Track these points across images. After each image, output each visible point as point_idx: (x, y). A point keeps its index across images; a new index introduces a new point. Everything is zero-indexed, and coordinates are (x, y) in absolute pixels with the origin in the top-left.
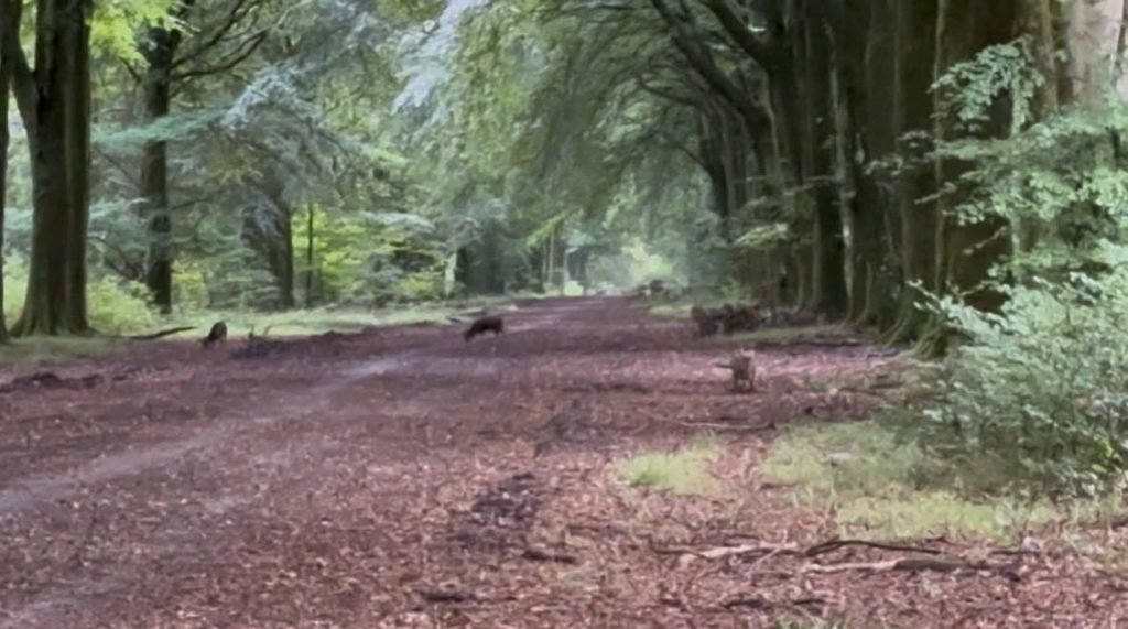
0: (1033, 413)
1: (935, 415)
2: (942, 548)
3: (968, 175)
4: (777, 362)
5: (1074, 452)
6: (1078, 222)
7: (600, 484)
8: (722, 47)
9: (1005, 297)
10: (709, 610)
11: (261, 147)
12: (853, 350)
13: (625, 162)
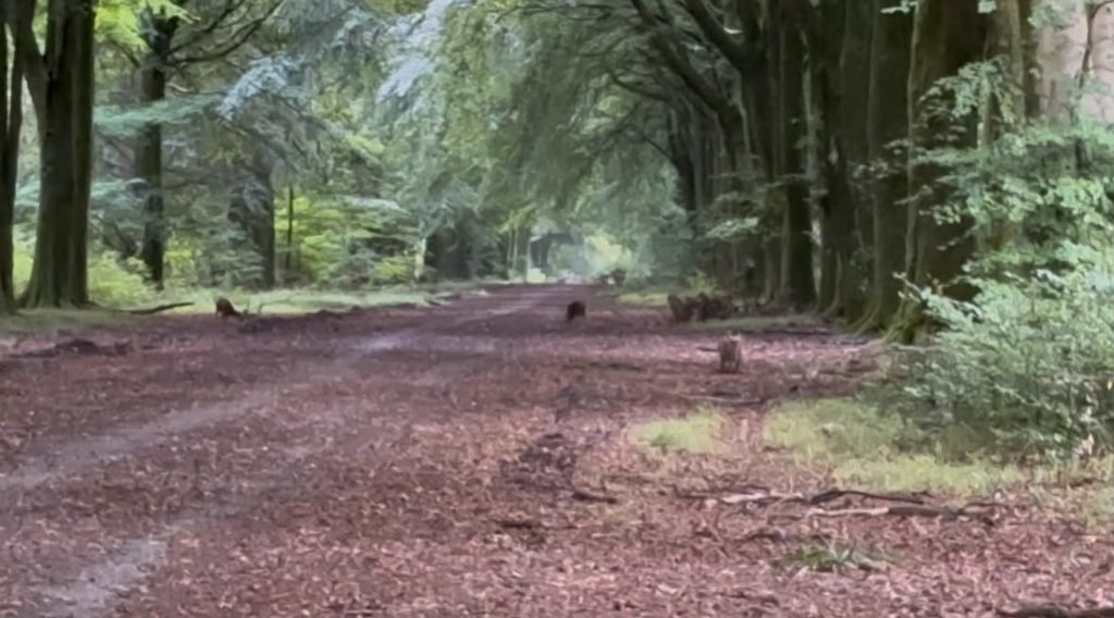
0: (1003, 390)
1: (914, 391)
2: (925, 499)
3: (944, 179)
4: (756, 346)
5: (1038, 423)
6: (1044, 224)
7: (621, 443)
8: (697, 48)
9: (977, 290)
10: (736, 541)
11: (254, 133)
12: (825, 338)
13: (596, 154)
